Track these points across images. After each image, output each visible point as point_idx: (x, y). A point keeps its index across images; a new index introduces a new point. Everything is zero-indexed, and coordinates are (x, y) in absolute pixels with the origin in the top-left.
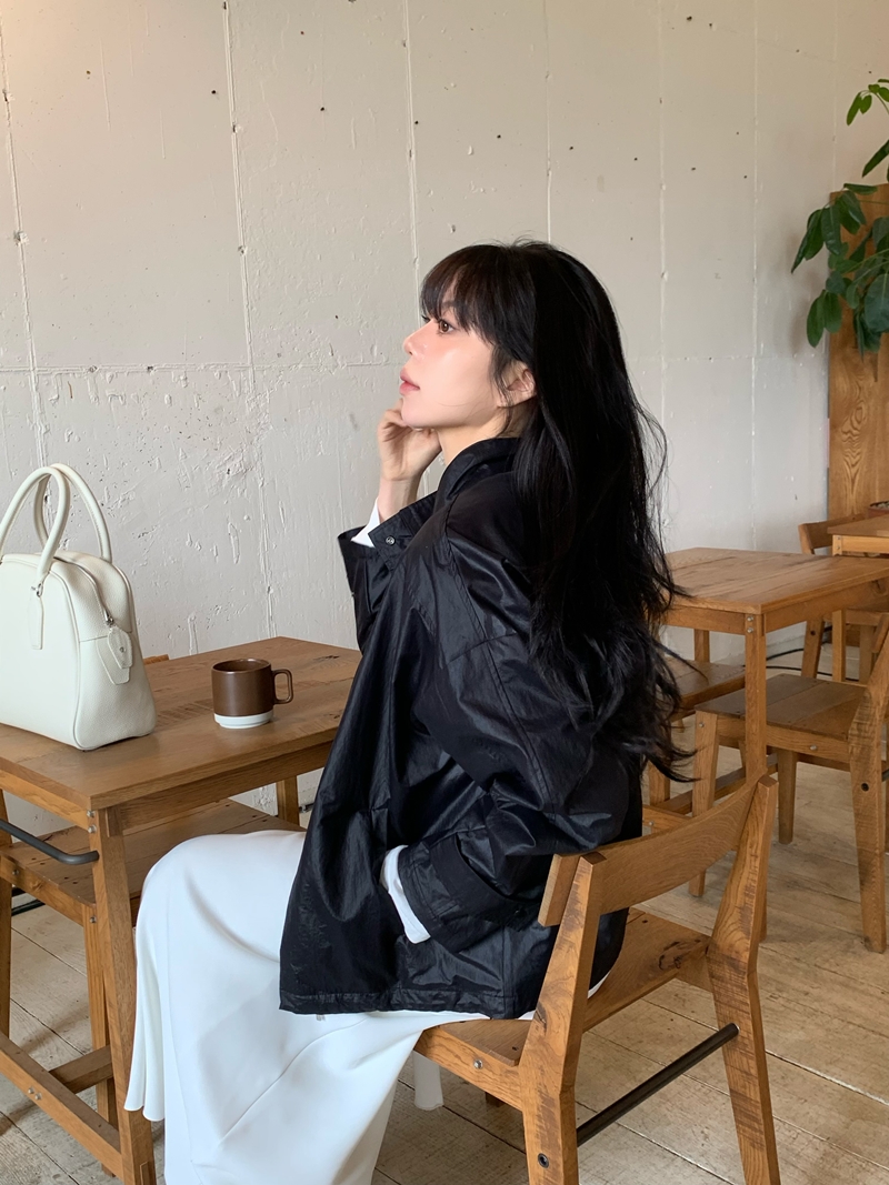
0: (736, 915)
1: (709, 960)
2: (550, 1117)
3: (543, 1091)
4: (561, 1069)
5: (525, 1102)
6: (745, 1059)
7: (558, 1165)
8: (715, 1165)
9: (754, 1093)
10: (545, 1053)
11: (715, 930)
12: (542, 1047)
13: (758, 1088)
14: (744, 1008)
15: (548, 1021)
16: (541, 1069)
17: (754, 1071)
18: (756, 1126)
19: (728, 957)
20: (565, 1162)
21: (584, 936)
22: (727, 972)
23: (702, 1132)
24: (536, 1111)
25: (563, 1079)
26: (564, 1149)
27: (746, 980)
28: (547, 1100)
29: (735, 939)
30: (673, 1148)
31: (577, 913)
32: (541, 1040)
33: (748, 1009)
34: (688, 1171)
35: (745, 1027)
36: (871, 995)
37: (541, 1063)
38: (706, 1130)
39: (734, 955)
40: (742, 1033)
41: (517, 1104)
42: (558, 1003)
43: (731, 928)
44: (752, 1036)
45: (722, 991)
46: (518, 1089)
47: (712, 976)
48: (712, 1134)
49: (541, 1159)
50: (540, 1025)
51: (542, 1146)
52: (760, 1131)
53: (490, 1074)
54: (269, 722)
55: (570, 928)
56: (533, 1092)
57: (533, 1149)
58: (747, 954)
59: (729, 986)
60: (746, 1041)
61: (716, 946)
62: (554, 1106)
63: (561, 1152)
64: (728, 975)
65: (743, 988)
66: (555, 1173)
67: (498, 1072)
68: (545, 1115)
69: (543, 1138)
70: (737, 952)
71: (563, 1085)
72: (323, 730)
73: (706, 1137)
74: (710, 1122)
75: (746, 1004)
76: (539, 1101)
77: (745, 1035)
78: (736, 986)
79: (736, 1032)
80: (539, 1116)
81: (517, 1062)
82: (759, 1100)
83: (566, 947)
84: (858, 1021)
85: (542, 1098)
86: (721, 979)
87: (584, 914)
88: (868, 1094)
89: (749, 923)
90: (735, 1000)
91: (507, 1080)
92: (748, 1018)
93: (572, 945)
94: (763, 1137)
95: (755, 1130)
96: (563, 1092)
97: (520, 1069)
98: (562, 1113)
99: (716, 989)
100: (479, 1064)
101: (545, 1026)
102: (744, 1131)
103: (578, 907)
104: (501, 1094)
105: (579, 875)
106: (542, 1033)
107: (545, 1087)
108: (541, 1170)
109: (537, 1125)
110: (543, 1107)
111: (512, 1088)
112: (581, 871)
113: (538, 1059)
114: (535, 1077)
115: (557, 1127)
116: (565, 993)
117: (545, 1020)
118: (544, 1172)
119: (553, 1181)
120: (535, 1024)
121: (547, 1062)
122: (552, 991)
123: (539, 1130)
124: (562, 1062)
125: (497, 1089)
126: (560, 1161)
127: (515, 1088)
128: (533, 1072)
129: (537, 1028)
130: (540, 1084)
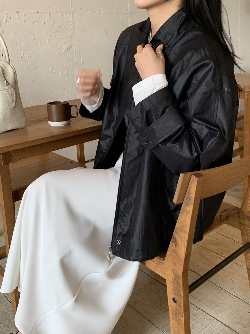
2: (177, 283)
3: (175, 272)
4: (183, 264)
5: (167, 275)
7: (181, 303)
8: (237, 293)
10: (176, 256)
11: (242, 206)
12: (174, 254)
16: (174, 262)
20: (184, 302)
21: (193, 208)
23: (232, 280)
24: (172, 280)
25: (184, 268)
26: (184, 296)
28: (176, 276)
30: (221, 285)
31: (190, 199)
32: (174, 250)
34: (227, 295)
37: (174, 260)
38: (233, 279)
41: (164, 277)
42: (182, 236)
45: (245, 229)
46: (164, 270)
47: (240, 223)
48: (235, 281)
49: (174, 300)
50: (174, 244)
51: (175, 294)
54: (68, 124)
55: (187, 205)
56: (171, 272)
57: (170, 295)
61: (242, 212)
62: (179, 278)
63: (182, 298)
64: (247, 223)
66: (180, 306)
67: (156, 262)
68: (175, 281)
69: (174, 291)
71: (183, 270)
72: (88, 127)
73: (233, 282)
74: (234, 276)
76: (173, 276)
80: (173, 282)
81: (164, 259)
83: (185, 213)
85: (175, 275)
87: (194, 199)
91: (159, 266)
93: (188, 212)
96: (183, 273)
97: (165, 262)
98: (183, 282)
99: (242, 228)
101: (176, 245)
103: (191, 196)
104: (157, 271)
105: (192, 183)
106: (175, 248)
107: (176, 270)
108: (173, 304)
109: (172, 285)
110: (175, 278)
111: (161, 269)
112: (192, 181)
113: (173, 258)
114: (171, 266)
115: (181, 288)
116: (185, 232)
117: (176, 243)
118: (175, 305)
119: (179, 309)
120: (171, 244)
121: (177, 260)
122: (179, 231)
123: (173, 287)
124: (184, 261)
125: (155, 269)
126: (182, 301)
127: (163, 270)
128: (171, 264)
129: (172, 246)
130: (174, 269)
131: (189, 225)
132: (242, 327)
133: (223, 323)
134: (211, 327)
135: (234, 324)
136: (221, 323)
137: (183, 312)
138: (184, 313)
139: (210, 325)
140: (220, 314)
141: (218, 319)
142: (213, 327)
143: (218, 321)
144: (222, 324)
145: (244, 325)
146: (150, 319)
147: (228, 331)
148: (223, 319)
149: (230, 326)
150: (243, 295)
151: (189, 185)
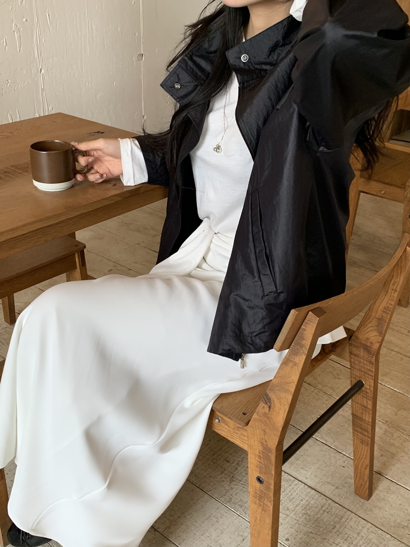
0: (374, 322)
1: (350, 345)
2: (267, 458)
3: (265, 443)
4: (278, 434)
5: (250, 446)
6: (365, 399)
7: (270, 484)
9: (368, 418)
10: (268, 422)
11: (358, 328)
12: (266, 419)
13: (371, 415)
14: (370, 373)
15: (272, 405)
16: (264, 431)
17: (370, 407)
18: (366, 434)
19: (364, 344)
20: (275, 483)
21: (305, 360)
22: (362, 353)
24: (258, 453)
25: (279, 439)
27: (374, 358)
28: (266, 448)
29: (371, 335)
31: (302, 346)
32: (265, 414)
33: (373, 374)
35: (368, 384)
36: (402, 333)
37: (264, 428)
39: (369, 344)
40: (366, 386)
41: (245, 447)
42: (282, 396)
43: (370, 329)
44: (372, 389)
45: (357, 362)
46: (246, 438)
47: (351, 353)
49: (259, 479)
50: (266, 407)
51: (260, 473)
52: (368, 437)
53: (226, 427)
55: (296, 354)
56: (256, 443)
57: (253, 473)
58: (378, 345)
59: (362, 360)
60: (368, 391)
61: (357, 338)
62: (271, 453)
63: (273, 478)
64: (362, 354)
65: (371, 362)
66: (268, 488)
67: (233, 427)
68: (264, 456)
69: (261, 468)
70: (371, 343)
71: (279, 442)
75: (373, 371)
76: (261, 448)
77: (368, 387)
78: (366, 360)
79: (363, 385)
80: (260, 457)
81: (247, 424)
82: (370, 421)
83: (291, 365)
84: (396, 349)
85: (263, 446)
86: (355, 355)
88: (406, 394)
89: (383, 327)
90: (364, 368)
91: (238, 432)
92: (372, 379)
93: (295, 364)
94: (369, 440)
95: (365, 435)
96: (277, 446)
97: (248, 428)
98: (276, 456)
99: (352, 360)
100: (219, 420)
101: (270, 407)
102: (357, 435)
103: (304, 342)
104: (233, 439)
105: (307, 323)
106: (267, 411)
107: (266, 441)
108: (258, 484)
109: (257, 461)
110: (263, 452)
111: (241, 437)
112: (309, 321)
113: (263, 425)
114: (259, 434)
115: (272, 465)
116: (287, 391)
117: (270, 404)
118: (260, 487)
119: (266, 492)
120: (262, 405)
121: (269, 428)
122: (277, 389)
123: (258, 463)
124: (281, 430)
125: (230, 436)
126: (272, 482)
127: (243, 438)
128: (258, 431)
129: (263, 408)
130: (262, 439)
131: (296, 383)
132: (334, 488)
133: (307, 484)
134: (290, 492)
135: (322, 485)
136: (304, 484)
137: (272, 496)
138: (274, 497)
139: (289, 489)
140: (303, 471)
141: (300, 479)
142: (293, 491)
143: (300, 483)
144: (306, 486)
145: (336, 485)
146: (200, 485)
147: (314, 496)
148: (306, 478)
149: (318, 488)
150: (334, 442)
151: (302, 327)
